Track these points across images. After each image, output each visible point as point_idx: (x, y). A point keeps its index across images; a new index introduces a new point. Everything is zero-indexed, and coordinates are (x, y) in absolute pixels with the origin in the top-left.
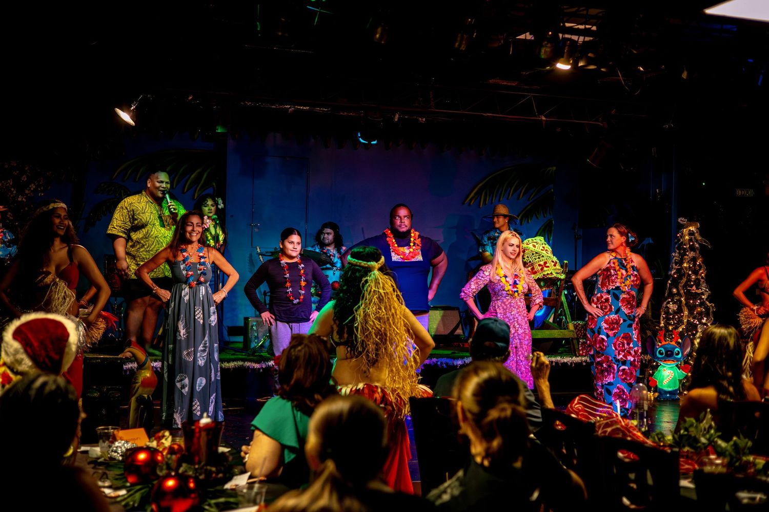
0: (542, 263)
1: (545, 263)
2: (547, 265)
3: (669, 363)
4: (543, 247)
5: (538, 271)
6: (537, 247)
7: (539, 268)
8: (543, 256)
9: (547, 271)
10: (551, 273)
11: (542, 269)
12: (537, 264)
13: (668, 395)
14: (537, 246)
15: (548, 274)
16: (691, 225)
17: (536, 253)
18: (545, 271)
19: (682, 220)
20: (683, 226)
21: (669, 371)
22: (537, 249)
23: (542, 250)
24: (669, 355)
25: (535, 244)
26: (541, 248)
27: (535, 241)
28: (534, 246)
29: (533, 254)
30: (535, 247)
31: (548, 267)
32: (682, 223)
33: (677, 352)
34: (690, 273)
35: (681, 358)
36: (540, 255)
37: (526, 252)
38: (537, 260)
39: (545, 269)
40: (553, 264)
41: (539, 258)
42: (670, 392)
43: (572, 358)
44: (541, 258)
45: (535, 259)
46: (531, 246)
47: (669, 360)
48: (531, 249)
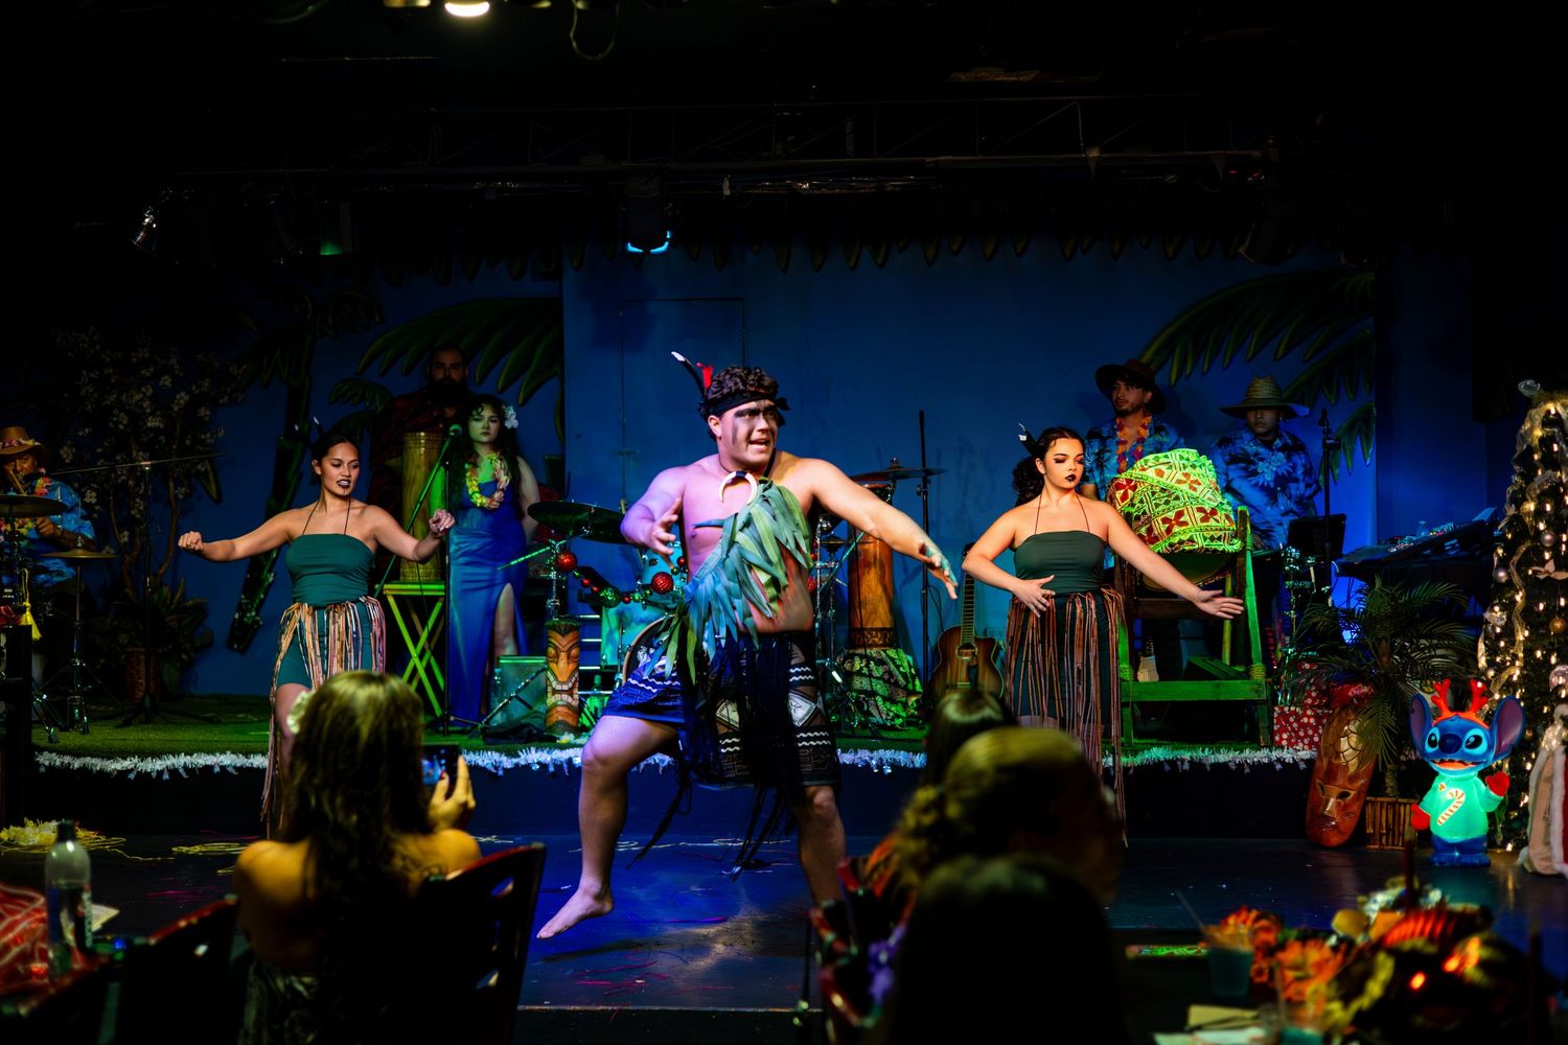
0: (1171, 515)
1: (1180, 514)
2: (1182, 519)
3: (1451, 769)
4: (1186, 475)
5: (1162, 536)
6: (1165, 476)
7: (1163, 528)
8: (1177, 498)
9: (1180, 534)
10: (1191, 540)
11: (1169, 531)
12: (1159, 519)
13: (1457, 854)
14: (1167, 472)
15: (1181, 542)
16: (1552, 399)
17: (1163, 490)
18: (1174, 535)
19: (1526, 387)
20: (1528, 404)
21: (1453, 791)
22: (1165, 481)
23: (1179, 482)
24: (1450, 745)
25: (1163, 468)
26: (1180, 476)
27: (1163, 460)
28: (1160, 473)
29: (1153, 493)
30: (1162, 476)
31: (1185, 523)
32: (1527, 393)
33: (1472, 740)
34: (1542, 526)
35: (1484, 755)
36: (1169, 496)
37: (1139, 488)
38: (1161, 508)
39: (1176, 529)
40: (1199, 515)
41: (1167, 502)
42: (1462, 847)
43: (1242, 752)
44: (1173, 503)
45: (1157, 505)
46: (1151, 473)
47: (1452, 761)
48: (1149, 481)
